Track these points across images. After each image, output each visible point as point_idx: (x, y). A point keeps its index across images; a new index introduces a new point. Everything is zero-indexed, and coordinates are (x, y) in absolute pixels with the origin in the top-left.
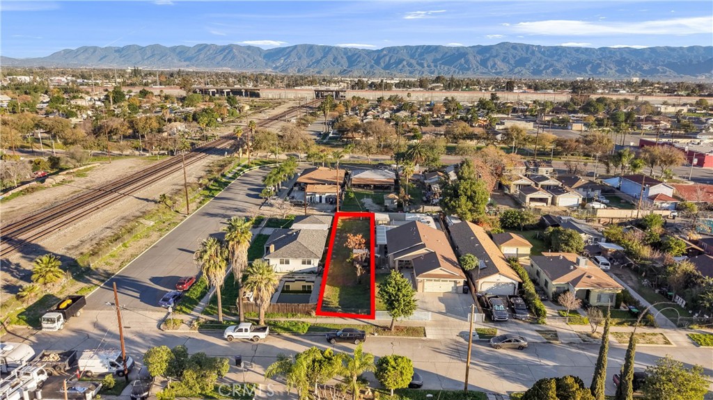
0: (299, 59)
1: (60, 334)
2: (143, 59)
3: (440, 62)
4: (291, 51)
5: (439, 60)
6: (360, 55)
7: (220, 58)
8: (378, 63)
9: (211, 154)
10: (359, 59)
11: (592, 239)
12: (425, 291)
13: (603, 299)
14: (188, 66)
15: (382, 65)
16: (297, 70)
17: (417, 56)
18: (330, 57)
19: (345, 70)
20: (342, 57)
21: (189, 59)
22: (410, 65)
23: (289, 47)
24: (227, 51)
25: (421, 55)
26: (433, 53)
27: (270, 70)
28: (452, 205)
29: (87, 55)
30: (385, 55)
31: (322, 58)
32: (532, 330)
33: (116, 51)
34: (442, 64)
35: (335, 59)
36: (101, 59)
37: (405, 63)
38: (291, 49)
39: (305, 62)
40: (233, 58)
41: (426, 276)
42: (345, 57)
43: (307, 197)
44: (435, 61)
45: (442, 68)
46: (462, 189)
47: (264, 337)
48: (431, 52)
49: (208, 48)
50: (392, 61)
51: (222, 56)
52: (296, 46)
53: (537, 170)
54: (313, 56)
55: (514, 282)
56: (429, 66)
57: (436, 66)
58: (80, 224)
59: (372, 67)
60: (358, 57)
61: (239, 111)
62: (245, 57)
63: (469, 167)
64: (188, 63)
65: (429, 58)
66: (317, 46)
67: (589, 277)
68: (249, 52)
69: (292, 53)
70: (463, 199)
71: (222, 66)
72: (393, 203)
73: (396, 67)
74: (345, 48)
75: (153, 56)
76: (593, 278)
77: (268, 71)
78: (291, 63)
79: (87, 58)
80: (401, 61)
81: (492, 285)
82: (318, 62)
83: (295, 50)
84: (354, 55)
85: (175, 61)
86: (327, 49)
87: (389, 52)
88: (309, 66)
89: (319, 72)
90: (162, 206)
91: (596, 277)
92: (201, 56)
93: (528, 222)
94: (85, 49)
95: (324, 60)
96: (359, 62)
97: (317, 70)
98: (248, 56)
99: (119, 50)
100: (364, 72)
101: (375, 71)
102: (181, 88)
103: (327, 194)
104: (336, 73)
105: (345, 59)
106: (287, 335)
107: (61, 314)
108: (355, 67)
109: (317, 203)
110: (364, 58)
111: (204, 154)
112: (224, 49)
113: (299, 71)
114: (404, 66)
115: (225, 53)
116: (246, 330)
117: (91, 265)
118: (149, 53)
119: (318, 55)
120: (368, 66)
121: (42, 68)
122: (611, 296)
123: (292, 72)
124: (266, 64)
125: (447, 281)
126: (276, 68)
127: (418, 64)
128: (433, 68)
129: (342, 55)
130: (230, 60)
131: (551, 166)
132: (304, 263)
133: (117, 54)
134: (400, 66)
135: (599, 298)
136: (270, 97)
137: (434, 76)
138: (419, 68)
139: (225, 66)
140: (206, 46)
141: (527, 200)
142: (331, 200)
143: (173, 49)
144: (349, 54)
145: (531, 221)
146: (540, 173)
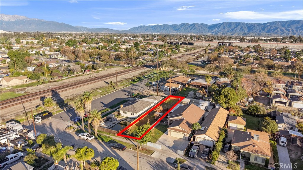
0: (224, 28)
1: (38, 124)
2: (160, 30)
3: (300, 29)
4: (221, 25)
5: (299, 28)
6: (255, 26)
7: (189, 29)
8: (263, 29)
9: (148, 68)
10: (253, 28)
11: (289, 127)
12: (171, 136)
13: (258, 160)
14: (176, 32)
15: (266, 30)
16: (222, 33)
17: (286, 26)
18: (239, 27)
19: (246, 33)
20: (245, 27)
21: (177, 30)
22: (281, 30)
23: (220, 24)
24: (193, 26)
25: (289, 25)
26: (296, 24)
27: (210, 33)
28: (216, 99)
29: (141, 29)
30: (268, 26)
31: (235, 28)
32: (204, 165)
33: (151, 27)
34: (301, 30)
35: (241, 28)
36: (146, 30)
37: (279, 29)
38: (221, 24)
39: (226, 30)
40: (195, 29)
41: (172, 129)
42: (246, 27)
43: (164, 88)
44: (297, 28)
45: (301, 31)
46: (223, 91)
47: (90, 140)
48: (295, 23)
49: (185, 25)
50: (271, 29)
51: (191, 28)
52: (223, 23)
53: (292, 87)
54: (230, 27)
55: (213, 140)
56: (292, 31)
57: (297, 31)
58: (77, 89)
59: (260, 31)
60: (253, 27)
61: (178, 51)
62: (200, 28)
63: (237, 81)
64: (176, 31)
65: (294, 27)
66: (233, 22)
67: (254, 146)
68: (202, 26)
69: (221, 26)
70: (222, 97)
71: (190, 32)
72: (199, 95)
73: (274, 31)
74: (247, 23)
75: (164, 28)
76: (256, 147)
77: (209, 34)
78: (220, 30)
79: (141, 30)
80: (277, 28)
81: (202, 140)
82: (233, 29)
83: (223, 25)
84: (251, 26)
85: (172, 31)
86: (238, 24)
87: (270, 24)
88: (228, 32)
89: (232, 34)
90: (110, 85)
91: (258, 147)
92: (182, 28)
93: (259, 113)
94: (141, 27)
95: (236, 29)
96: (254, 29)
97: (232, 33)
98: (201, 28)
99: (152, 27)
100: (255, 34)
101: (261, 33)
102: (162, 41)
103: (172, 88)
104: (241, 34)
105: (246, 28)
106: (100, 141)
107: (41, 118)
108: (251, 32)
109: (168, 91)
110: (256, 27)
111: (145, 67)
112: (192, 25)
113: (223, 34)
114: (278, 31)
115: (192, 27)
116: (85, 136)
117: (68, 103)
118: (163, 28)
119: (233, 27)
120: (258, 31)
121: (125, 34)
122: (263, 159)
123: (220, 34)
124: (209, 31)
125: (181, 133)
126: (213, 33)
127: (286, 30)
128: (295, 32)
129: (245, 26)
130: (193, 30)
131: (302, 85)
132: (132, 114)
133: (151, 28)
134: (276, 31)
135: (256, 159)
136: (198, 45)
137: (289, 36)
138: (287, 32)
139: (191, 32)
140: (185, 24)
141: (274, 102)
142: (174, 90)
143: (172, 26)
144: (249, 26)
145: (261, 112)
146: (293, 89)
